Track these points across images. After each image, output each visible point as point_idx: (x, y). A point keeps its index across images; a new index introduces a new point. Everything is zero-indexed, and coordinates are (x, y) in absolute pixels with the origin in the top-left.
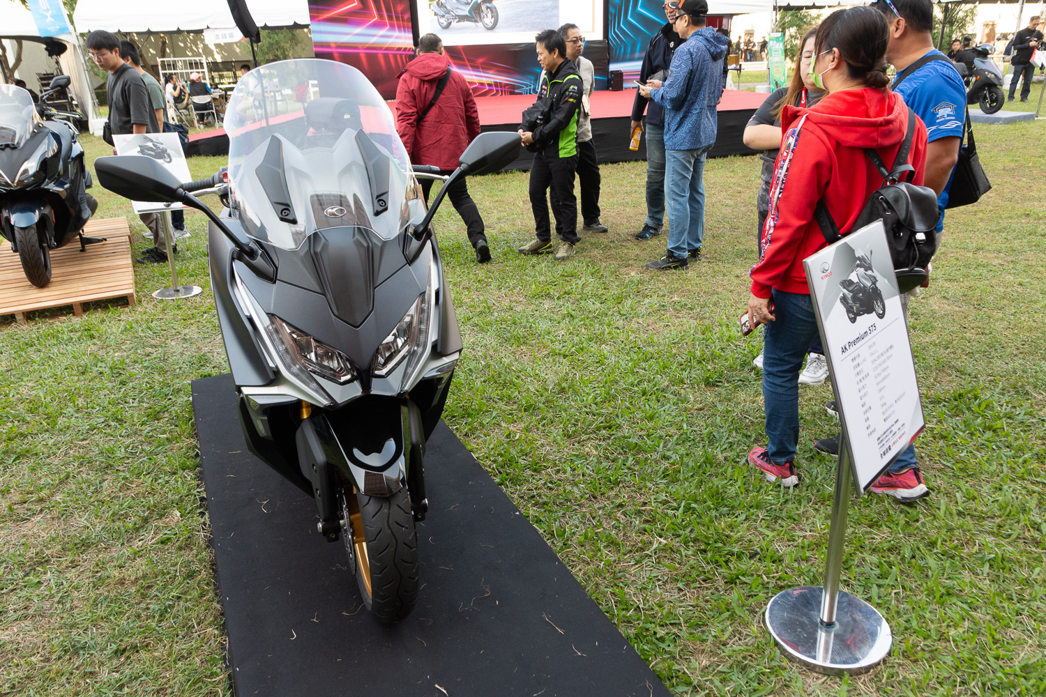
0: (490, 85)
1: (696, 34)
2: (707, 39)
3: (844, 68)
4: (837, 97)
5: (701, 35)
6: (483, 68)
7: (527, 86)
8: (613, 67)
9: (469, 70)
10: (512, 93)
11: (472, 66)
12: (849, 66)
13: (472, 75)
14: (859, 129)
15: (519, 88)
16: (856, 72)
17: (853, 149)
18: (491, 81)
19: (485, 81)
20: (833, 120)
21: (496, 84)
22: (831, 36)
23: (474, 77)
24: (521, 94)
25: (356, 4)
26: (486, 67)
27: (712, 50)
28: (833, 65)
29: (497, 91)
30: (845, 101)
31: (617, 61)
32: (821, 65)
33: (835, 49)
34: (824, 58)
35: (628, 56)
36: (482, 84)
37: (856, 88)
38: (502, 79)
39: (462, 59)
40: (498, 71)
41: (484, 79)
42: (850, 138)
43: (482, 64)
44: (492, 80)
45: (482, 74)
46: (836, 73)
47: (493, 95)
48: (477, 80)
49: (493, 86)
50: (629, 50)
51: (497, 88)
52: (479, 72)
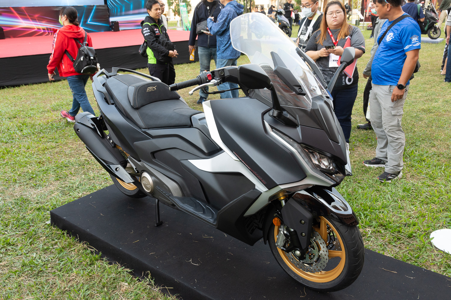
0: (44, 29)
1: (229, 4)
2: (235, 6)
3: (68, 20)
4: (66, 26)
5: (232, 4)
6: (38, 20)
8: (112, 19)
9: (30, 21)
11: (32, 19)
12: (69, 20)
13: (32, 24)
14: (72, 33)
16: (71, 21)
17: (71, 38)
18: (44, 27)
19: (41, 27)
20: (65, 31)
21: (48, 29)
22: (64, 12)
23: (34, 25)
26: (40, 19)
27: (238, 11)
28: (65, 19)
29: (49, 33)
30: (67, 27)
31: (114, 16)
32: (62, 19)
33: (65, 15)
34: (63, 17)
35: (119, 14)
36: (39, 29)
37: (71, 25)
39: (26, 15)
40: (48, 22)
42: (70, 35)
43: (38, 17)
45: (38, 23)
46: (66, 21)
47: (46, 35)
48: (36, 27)
49: (46, 30)
50: (119, 10)
51: (49, 31)
52: (37, 22)
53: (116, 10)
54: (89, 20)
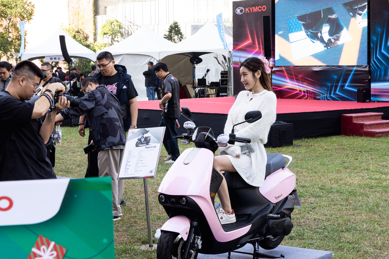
0: (304, 92)
6: (302, 81)
7: (323, 94)
8: (373, 86)
9: (294, 81)
10: (315, 99)
11: (297, 79)
13: (296, 85)
15: (319, 95)
19: (302, 89)
21: (308, 92)
23: (297, 86)
24: (319, 99)
25: (250, 41)
36: (300, 91)
38: (310, 88)
39: (292, 75)
40: (308, 83)
41: (302, 88)
43: (301, 78)
44: (306, 89)
45: (301, 85)
47: (305, 99)
48: (298, 88)
49: (306, 93)
50: (383, 73)
51: (308, 95)
52: (300, 83)
53: (379, 73)
54: (347, 84)
